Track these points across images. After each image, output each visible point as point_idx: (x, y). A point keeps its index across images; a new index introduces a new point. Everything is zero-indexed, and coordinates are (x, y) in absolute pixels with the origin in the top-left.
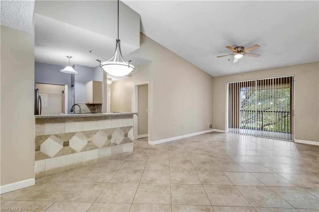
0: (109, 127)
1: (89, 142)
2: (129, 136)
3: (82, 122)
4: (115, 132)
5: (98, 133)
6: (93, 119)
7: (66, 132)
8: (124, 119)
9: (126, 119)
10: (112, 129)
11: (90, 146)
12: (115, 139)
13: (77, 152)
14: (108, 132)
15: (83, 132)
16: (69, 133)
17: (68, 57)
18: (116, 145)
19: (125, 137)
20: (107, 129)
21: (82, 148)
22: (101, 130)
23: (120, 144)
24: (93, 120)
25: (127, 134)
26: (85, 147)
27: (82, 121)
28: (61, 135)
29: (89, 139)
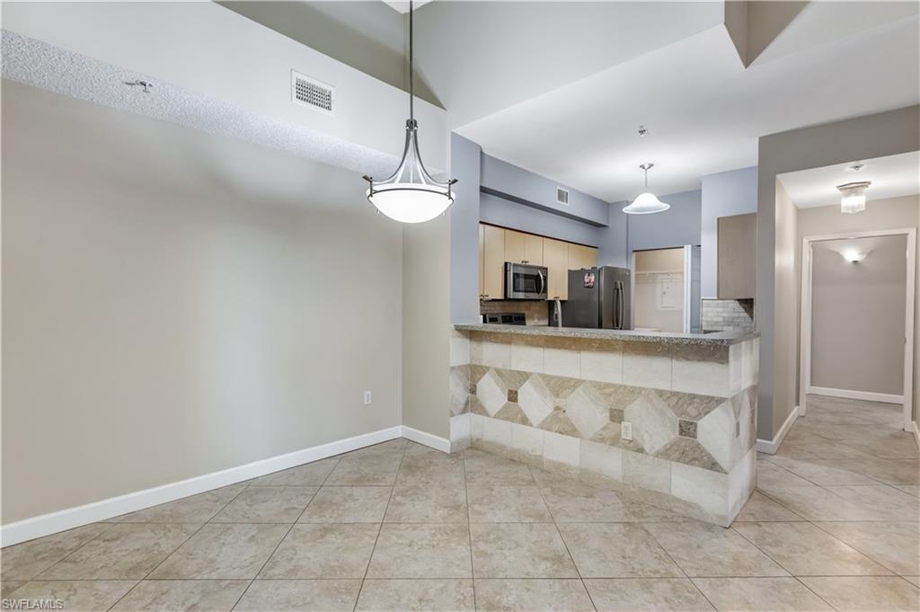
0: (615, 378)
1: (557, 408)
2: (702, 437)
3: (541, 349)
4: (636, 402)
5: (579, 389)
6: (568, 343)
7: (512, 369)
8: (677, 359)
9: (687, 359)
10: (625, 387)
11: (560, 423)
12: (634, 428)
13: (531, 425)
14: (610, 395)
15: (544, 377)
16: (519, 372)
17: (642, 167)
18: (641, 450)
19: (681, 434)
20: (607, 385)
21: (542, 419)
22: (591, 382)
23: (658, 455)
24: (568, 348)
25: (692, 427)
26: (549, 420)
27: (543, 347)
28: (504, 372)
29: (557, 400)
